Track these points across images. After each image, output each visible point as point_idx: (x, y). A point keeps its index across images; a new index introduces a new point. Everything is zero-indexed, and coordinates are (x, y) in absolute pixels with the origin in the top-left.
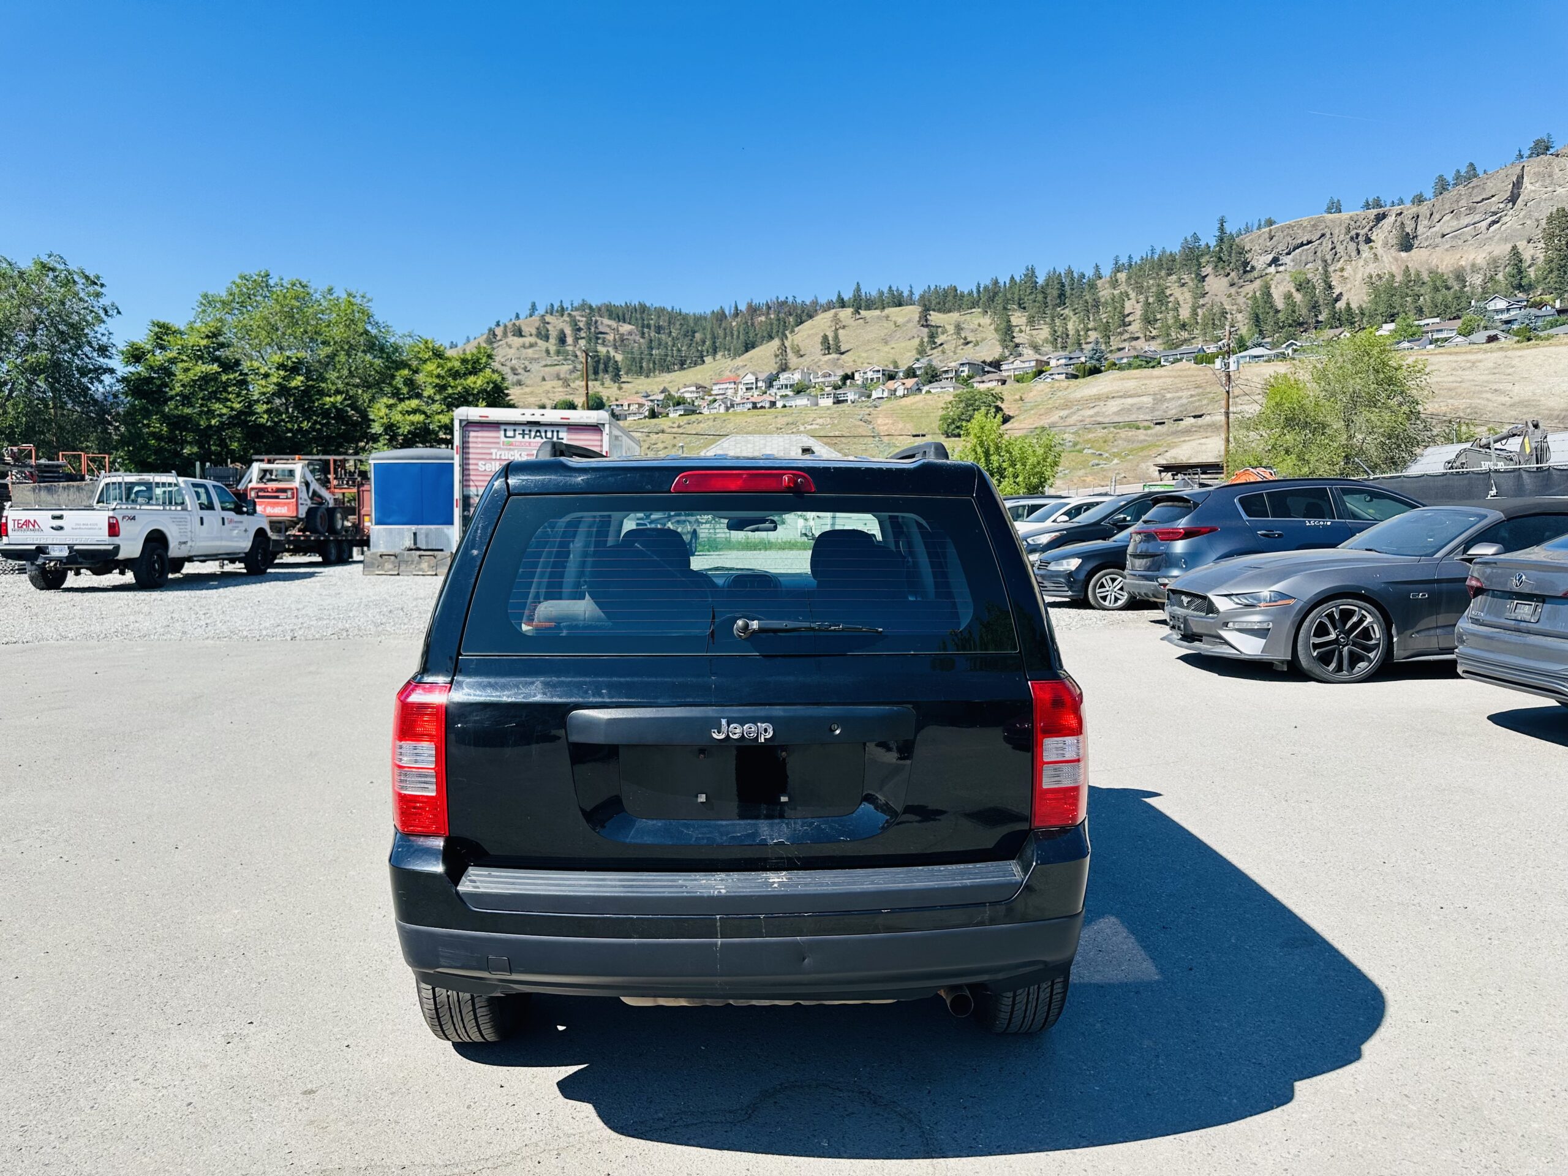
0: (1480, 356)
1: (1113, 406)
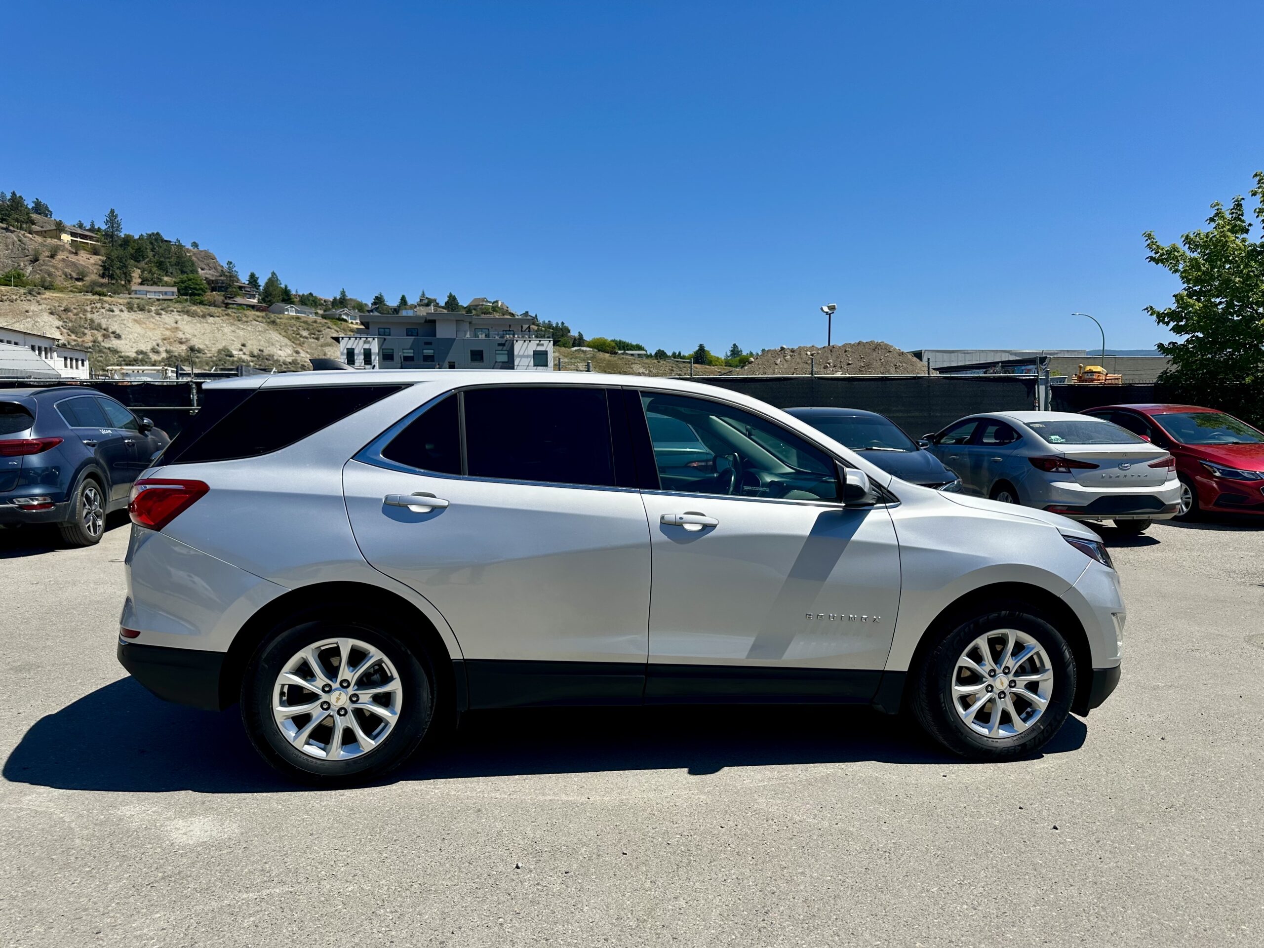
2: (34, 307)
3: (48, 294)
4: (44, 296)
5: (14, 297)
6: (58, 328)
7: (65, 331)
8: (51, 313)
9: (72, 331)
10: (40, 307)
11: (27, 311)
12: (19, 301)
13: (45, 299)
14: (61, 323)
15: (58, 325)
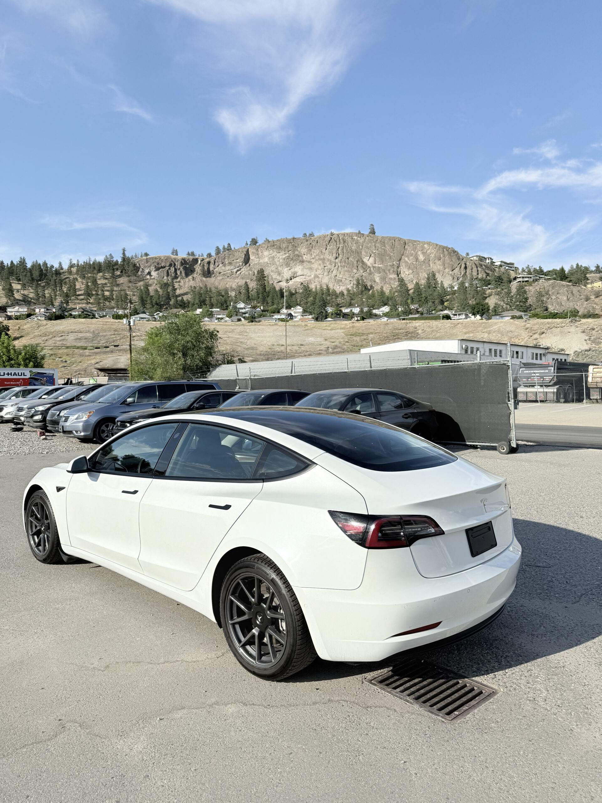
0: (235, 327)
1: (71, 337)
2: (572, 329)
3: (584, 321)
4: (579, 323)
5: (563, 325)
6: (586, 340)
7: (588, 342)
8: (584, 332)
9: (593, 342)
10: (577, 329)
11: (569, 332)
12: (566, 327)
13: (581, 324)
14: (587, 338)
15: (585, 339)
